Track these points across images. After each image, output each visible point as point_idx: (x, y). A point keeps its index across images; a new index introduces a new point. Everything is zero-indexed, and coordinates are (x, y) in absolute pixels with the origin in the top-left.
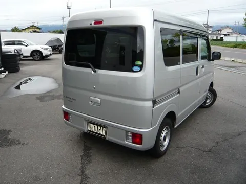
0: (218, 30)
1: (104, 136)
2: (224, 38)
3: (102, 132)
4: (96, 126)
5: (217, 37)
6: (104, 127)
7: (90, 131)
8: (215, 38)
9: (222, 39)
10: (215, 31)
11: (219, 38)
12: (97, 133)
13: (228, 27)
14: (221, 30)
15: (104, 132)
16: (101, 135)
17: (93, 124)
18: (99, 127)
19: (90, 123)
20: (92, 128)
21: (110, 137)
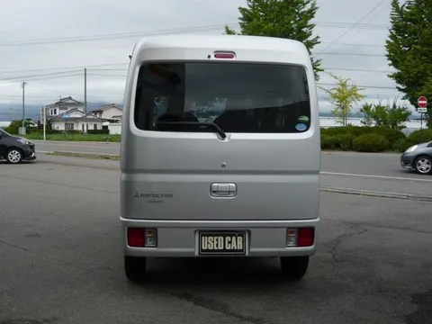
0: (96, 112)
1: (242, 251)
2: (109, 128)
3: (236, 244)
4: (221, 238)
5: (95, 126)
6: (239, 235)
7: (207, 250)
8: (91, 127)
9: (105, 130)
10: (89, 114)
11: (99, 127)
12: (225, 250)
13: (113, 106)
14: (101, 112)
15: (240, 243)
16: (233, 250)
17: (213, 236)
18: (228, 238)
19: (205, 235)
20: (211, 244)
21: (252, 250)
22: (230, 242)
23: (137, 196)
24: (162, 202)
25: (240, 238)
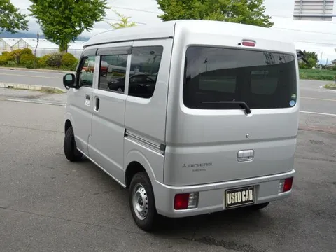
1: (252, 201)
3: (249, 196)
4: (239, 193)
6: (250, 189)
7: (232, 204)
12: (242, 202)
15: (251, 195)
16: (247, 201)
17: (234, 192)
18: (244, 192)
19: (229, 192)
20: (233, 199)
21: (259, 199)
22: (245, 196)
23: (184, 166)
24: (204, 170)
25: (251, 191)
